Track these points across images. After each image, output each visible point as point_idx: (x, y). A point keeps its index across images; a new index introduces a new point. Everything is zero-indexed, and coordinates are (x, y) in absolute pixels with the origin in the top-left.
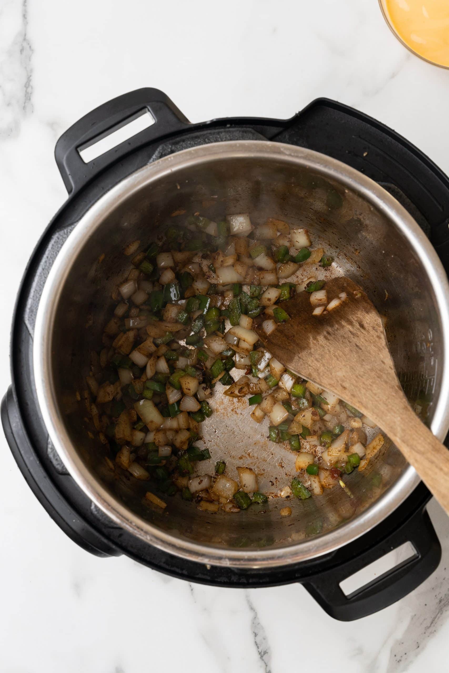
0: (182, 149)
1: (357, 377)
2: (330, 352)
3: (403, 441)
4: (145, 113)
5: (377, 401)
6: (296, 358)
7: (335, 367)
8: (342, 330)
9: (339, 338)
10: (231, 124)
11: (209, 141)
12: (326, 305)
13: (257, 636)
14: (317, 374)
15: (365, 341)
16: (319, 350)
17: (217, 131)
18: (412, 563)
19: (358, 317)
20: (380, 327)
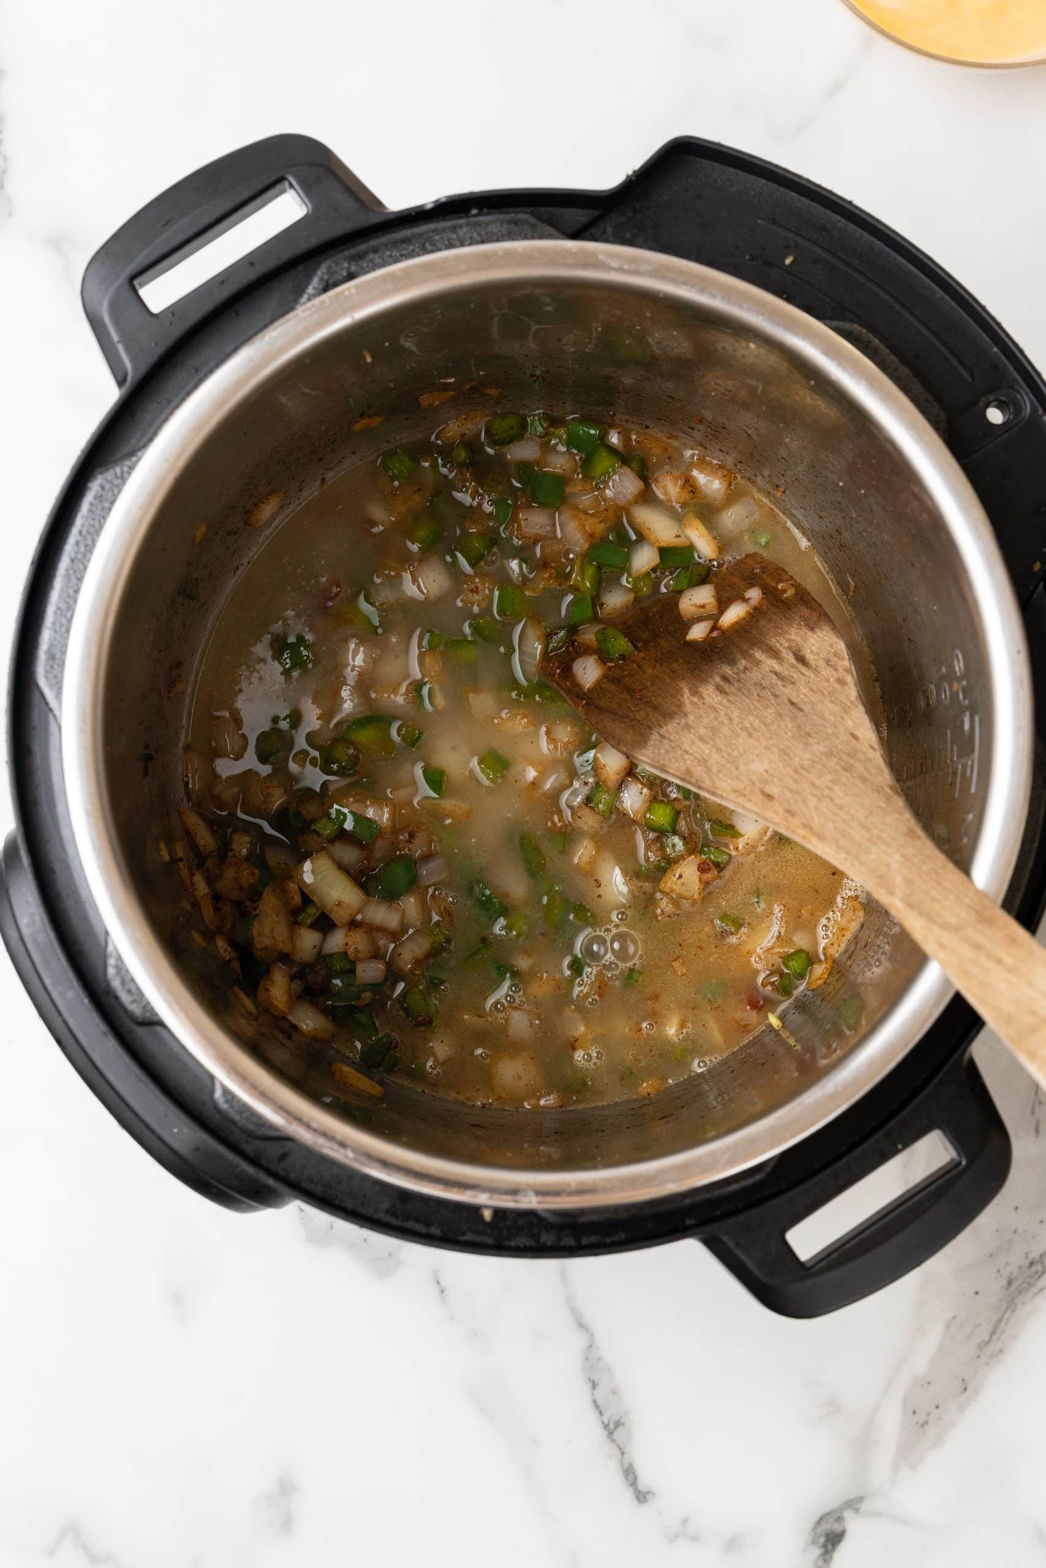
0: (373, 269)
1: (796, 771)
2: (730, 719)
3: (910, 906)
4: (283, 191)
5: (844, 821)
6: (655, 737)
7: (745, 751)
8: (757, 671)
9: (750, 688)
10: (481, 209)
11: (434, 248)
12: (716, 618)
13: (598, 1388)
14: (705, 769)
15: (810, 692)
16: (706, 718)
17: (449, 223)
18: (947, 1177)
19: (791, 640)
20: (842, 659)
